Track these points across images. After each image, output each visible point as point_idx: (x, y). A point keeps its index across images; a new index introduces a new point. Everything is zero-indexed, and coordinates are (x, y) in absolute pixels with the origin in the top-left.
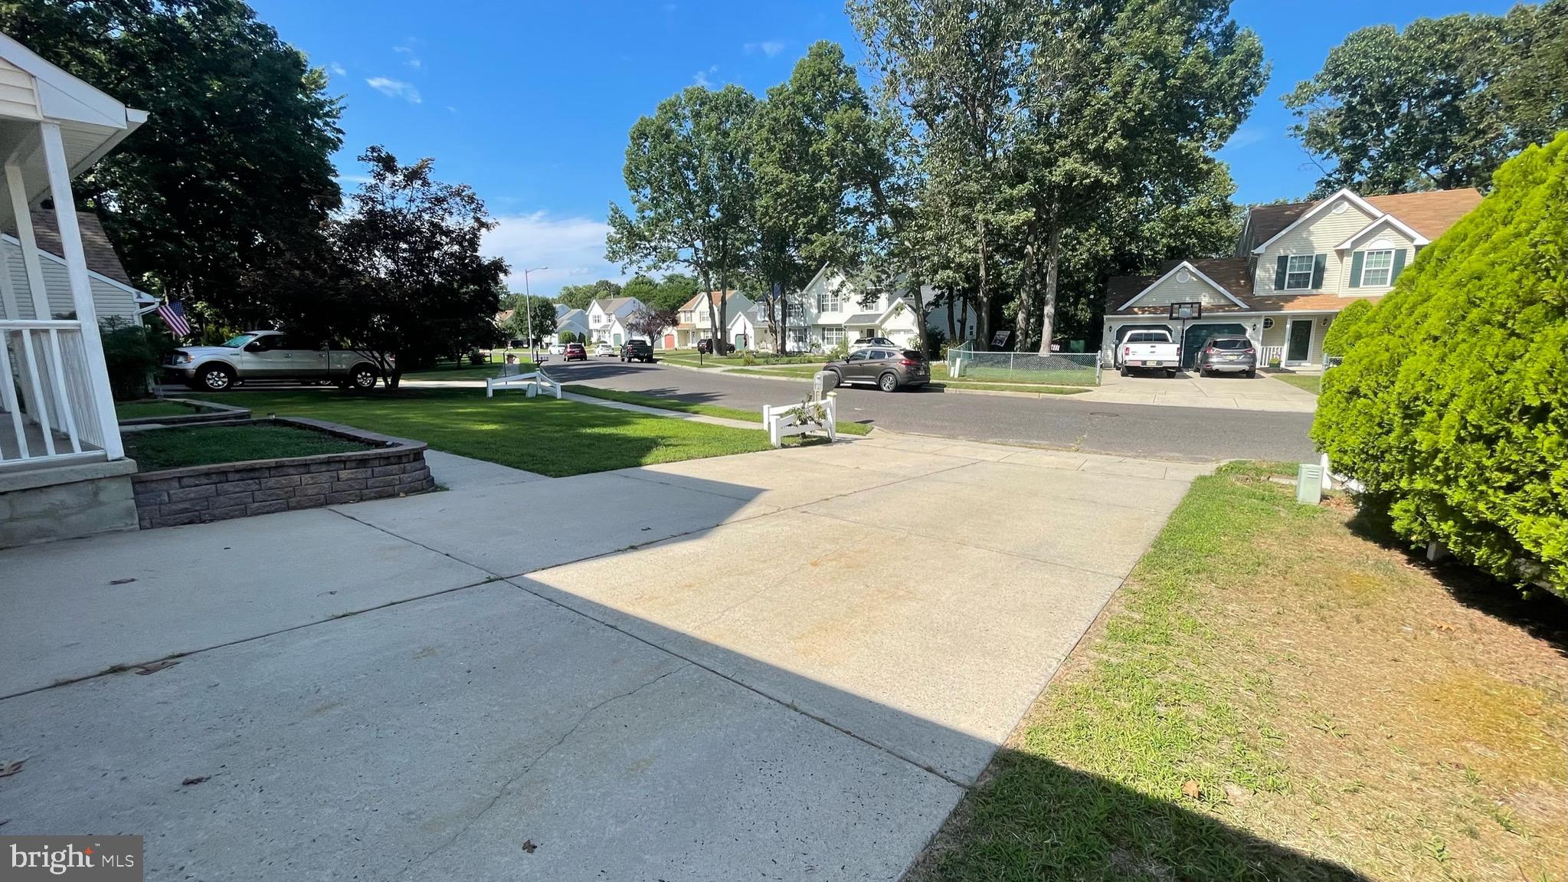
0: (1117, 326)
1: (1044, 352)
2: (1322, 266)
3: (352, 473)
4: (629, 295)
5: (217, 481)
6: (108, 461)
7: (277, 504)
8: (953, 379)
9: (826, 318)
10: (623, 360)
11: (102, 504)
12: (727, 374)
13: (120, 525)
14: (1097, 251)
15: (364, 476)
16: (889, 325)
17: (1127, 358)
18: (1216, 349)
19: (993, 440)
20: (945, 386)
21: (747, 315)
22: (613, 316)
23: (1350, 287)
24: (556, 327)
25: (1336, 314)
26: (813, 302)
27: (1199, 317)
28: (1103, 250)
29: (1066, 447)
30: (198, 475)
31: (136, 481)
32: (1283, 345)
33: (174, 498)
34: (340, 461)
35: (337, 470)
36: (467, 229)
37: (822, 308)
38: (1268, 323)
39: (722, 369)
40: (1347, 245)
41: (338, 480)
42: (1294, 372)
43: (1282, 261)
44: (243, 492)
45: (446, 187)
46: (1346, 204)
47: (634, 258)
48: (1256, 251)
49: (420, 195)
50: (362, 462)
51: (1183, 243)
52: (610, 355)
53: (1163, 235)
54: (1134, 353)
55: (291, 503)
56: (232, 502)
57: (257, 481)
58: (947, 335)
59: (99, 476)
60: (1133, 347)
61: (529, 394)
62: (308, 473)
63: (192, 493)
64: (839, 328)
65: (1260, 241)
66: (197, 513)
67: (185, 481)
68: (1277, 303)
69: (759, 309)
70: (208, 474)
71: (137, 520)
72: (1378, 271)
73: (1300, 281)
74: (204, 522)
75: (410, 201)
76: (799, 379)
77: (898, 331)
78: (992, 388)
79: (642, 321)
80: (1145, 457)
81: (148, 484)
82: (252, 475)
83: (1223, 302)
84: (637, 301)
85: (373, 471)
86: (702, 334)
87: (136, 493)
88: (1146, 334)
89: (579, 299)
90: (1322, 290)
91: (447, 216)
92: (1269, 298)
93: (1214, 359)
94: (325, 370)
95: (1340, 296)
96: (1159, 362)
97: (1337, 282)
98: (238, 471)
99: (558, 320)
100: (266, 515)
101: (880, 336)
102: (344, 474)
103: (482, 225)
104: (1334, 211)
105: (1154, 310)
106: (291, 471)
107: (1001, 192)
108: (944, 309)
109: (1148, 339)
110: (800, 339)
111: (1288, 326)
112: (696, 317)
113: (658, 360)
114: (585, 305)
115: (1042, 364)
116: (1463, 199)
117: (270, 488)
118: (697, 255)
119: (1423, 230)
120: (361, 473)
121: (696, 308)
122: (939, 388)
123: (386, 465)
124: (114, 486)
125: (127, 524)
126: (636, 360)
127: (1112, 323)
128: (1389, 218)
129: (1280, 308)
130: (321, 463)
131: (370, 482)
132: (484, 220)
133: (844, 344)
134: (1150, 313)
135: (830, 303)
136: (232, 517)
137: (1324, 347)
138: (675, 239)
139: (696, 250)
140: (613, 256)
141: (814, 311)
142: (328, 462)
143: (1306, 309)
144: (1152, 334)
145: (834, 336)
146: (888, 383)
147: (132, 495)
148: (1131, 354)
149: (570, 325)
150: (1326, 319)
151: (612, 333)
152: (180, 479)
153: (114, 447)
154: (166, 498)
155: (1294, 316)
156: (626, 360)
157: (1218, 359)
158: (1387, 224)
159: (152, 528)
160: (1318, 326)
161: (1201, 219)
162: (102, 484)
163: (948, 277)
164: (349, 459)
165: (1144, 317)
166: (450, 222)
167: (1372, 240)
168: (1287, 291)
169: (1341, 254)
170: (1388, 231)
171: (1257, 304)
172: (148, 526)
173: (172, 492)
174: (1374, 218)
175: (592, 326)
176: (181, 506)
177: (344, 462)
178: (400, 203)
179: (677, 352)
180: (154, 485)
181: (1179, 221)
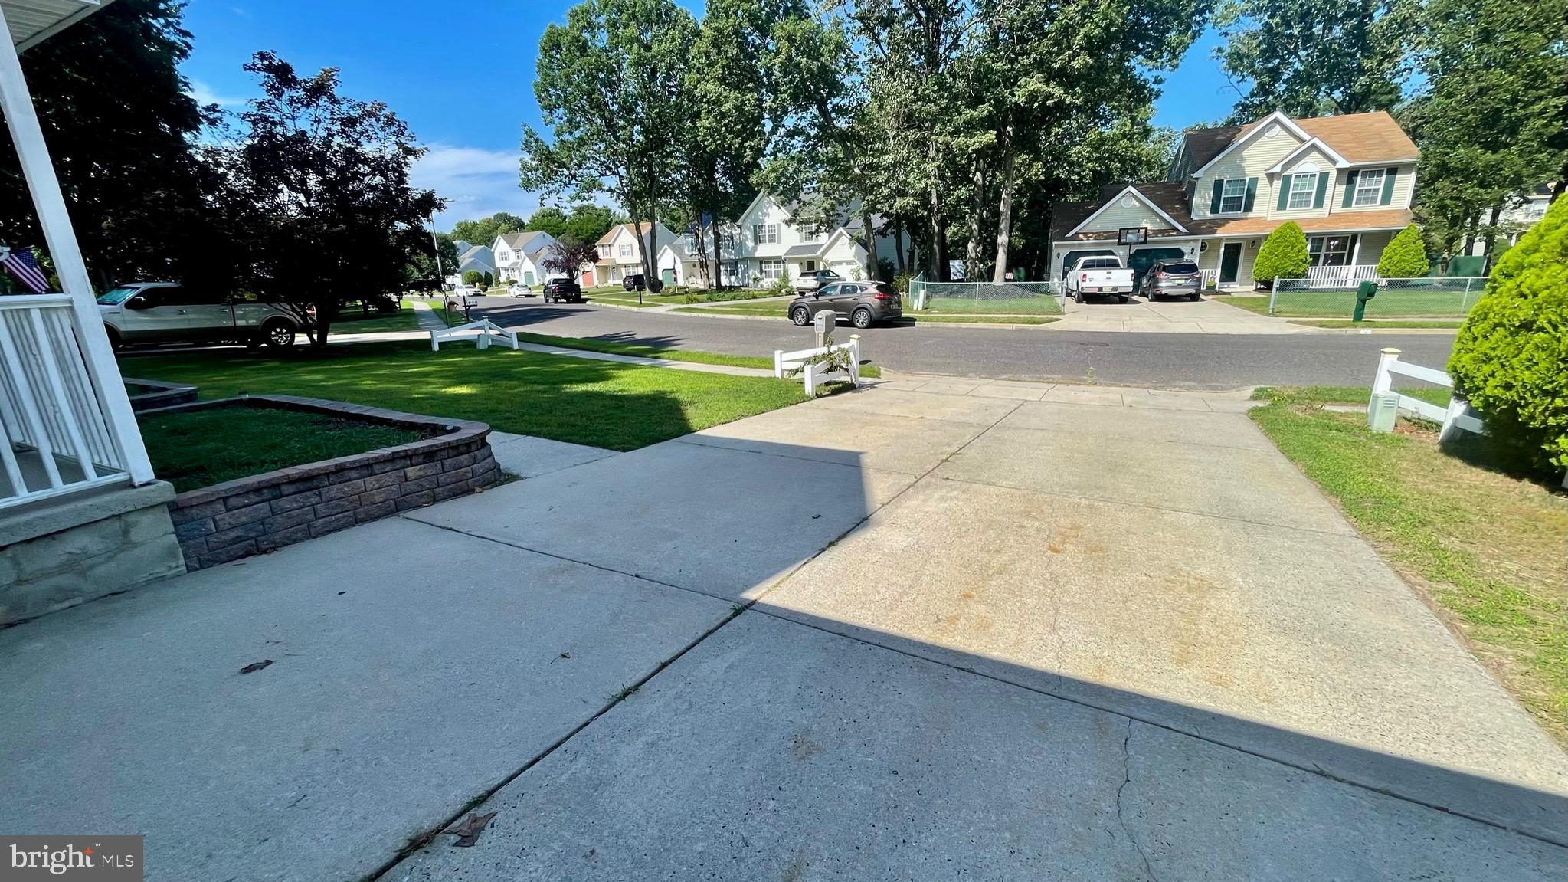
0: (1064, 253)
1: (998, 280)
2: (1252, 192)
3: (420, 470)
4: (537, 229)
5: (269, 497)
6: (135, 487)
7: (344, 517)
8: (917, 311)
9: (764, 250)
10: (547, 301)
11: (135, 545)
12: (675, 313)
13: (161, 570)
14: (1031, 176)
15: (434, 472)
16: (830, 257)
17: (1084, 285)
18: (1165, 273)
19: (1005, 376)
20: (915, 320)
21: (673, 248)
22: (522, 253)
23: (1278, 209)
24: (458, 266)
25: (1266, 237)
26: (749, 234)
27: (1145, 242)
28: (1036, 175)
29: (1081, 380)
30: (246, 492)
31: (174, 508)
32: (1216, 268)
33: (222, 526)
34: (404, 458)
35: (403, 468)
36: (389, 157)
37: (757, 240)
38: (1204, 246)
39: (668, 308)
40: (1278, 169)
41: (406, 480)
42: (1229, 294)
43: (1218, 185)
44: (302, 507)
45: (358, 105)
46: (1278, 127)
47: (551, 187)
48: (1195, 175)
49: (328, 114)
50: (430, 455)
51: (1107, 167)
52: (526, 296)
53: (1089, 160)
54: (1091, 280)
55: (360, 515)
56: (291, 522)
57: (317, 492)
58: (897, 266)
59: (129, 509)
60: (1090, 273)
61: (481, 346)
62: (371, 475)
63: (243, 516)
64: (778, 261)
65: (1199, 165)
66: (253, 542)
67: (232, 502)
68: (1212, 226)
69: (686, 240)
70: (258, 490)
71: (182, 561)
72: (1303, 193)
73: (1233, 204)
74: (265, 552)
75: (315, 121)
76: (758, 317)
77: (840, 262)
78: (963, 320)
79: (560, 257)
80: (1163, 387)
81: (186, 511)
82: (309, 484)
83: (1164, 227)
84: (546, 234)
85: (442, 464)
86: (623, 269)
87: (175, 524)
88: (1099, 261)
89: (484, 235)
90: (1253, 214)
91: (363, 140)
92: (1204, 222)
93: (1163, 284)
94: (231, 327)
95: (1269, 219)
96: (1115, 288)
97: (1266, 207)
98: (292, 481)
99: (460, 258)
100: (333, 535)
101: (821, 269)
102: (412, 472)
103: (409, 152)
104: (1267, 134)
105: (1098, 235)
106: (353, 474)
107: (960, 114)
108: (891, 240)
109: (1100, 265)
110: (732, 273)
111: (1222, 250)
112: (615, 250)
113: (587, 300)
114: (489, 241)
115: (997, 293)
116: (1376, 122)
117: (332, 499)
118: (622, 183)
119: (1344, 153)
120: (431, 469)
121: (614, 242)
122: (910, 322)
123: (455, 456)
124: (147, 519)
125: (170, 568)
126: (564, 300)
127: (1059, 250)
128: (1316, 141)
129: (1214, 232)
130: (384, 462)
131: (442, 478)
132: (410, 145)
133: (785, 277)
134: (1095, 239)
135: (767, 234)
136: (295, 541)
137: (1255, 269)
138: (596, 166)
139: (621, 178)
140: (527, 185)
141: (750, 244)
142: (393, 458)
143: (1240, 232)
144: (1104, 260)
145: (773, 269)
146: (861, 319)
147: (172, 529)
148: (1088, 281)
149: (473, 263)
150: (1255, 242)
151: (523, 271)
152: (225, 499)
153: (141, 468)
154: (213, 527)
155: (1227, 239)
156: (551, 300)
157: (1167, 283)
158: (1314, 147)
159: (202, 567)
160: (1247, 248)
161: (1124, 143)
162: (132, 518)
163: (908, 204)
164: (415, 453)
165: (1088, 243)
166: (369, 149)
167: (1300, 163)
168: (1221, 215)
169: (1271, 177)
170: (1315, 154)
171: (1195, 228)
172: (197, 566)
173: (217, 517)
174: (1302, 141)
175: (499, 264)
176: (233, 535)
177: (407, 456)
178: (304, 124)
179: (599, 290)
180: (194, 511)
181: (1104, 144)
